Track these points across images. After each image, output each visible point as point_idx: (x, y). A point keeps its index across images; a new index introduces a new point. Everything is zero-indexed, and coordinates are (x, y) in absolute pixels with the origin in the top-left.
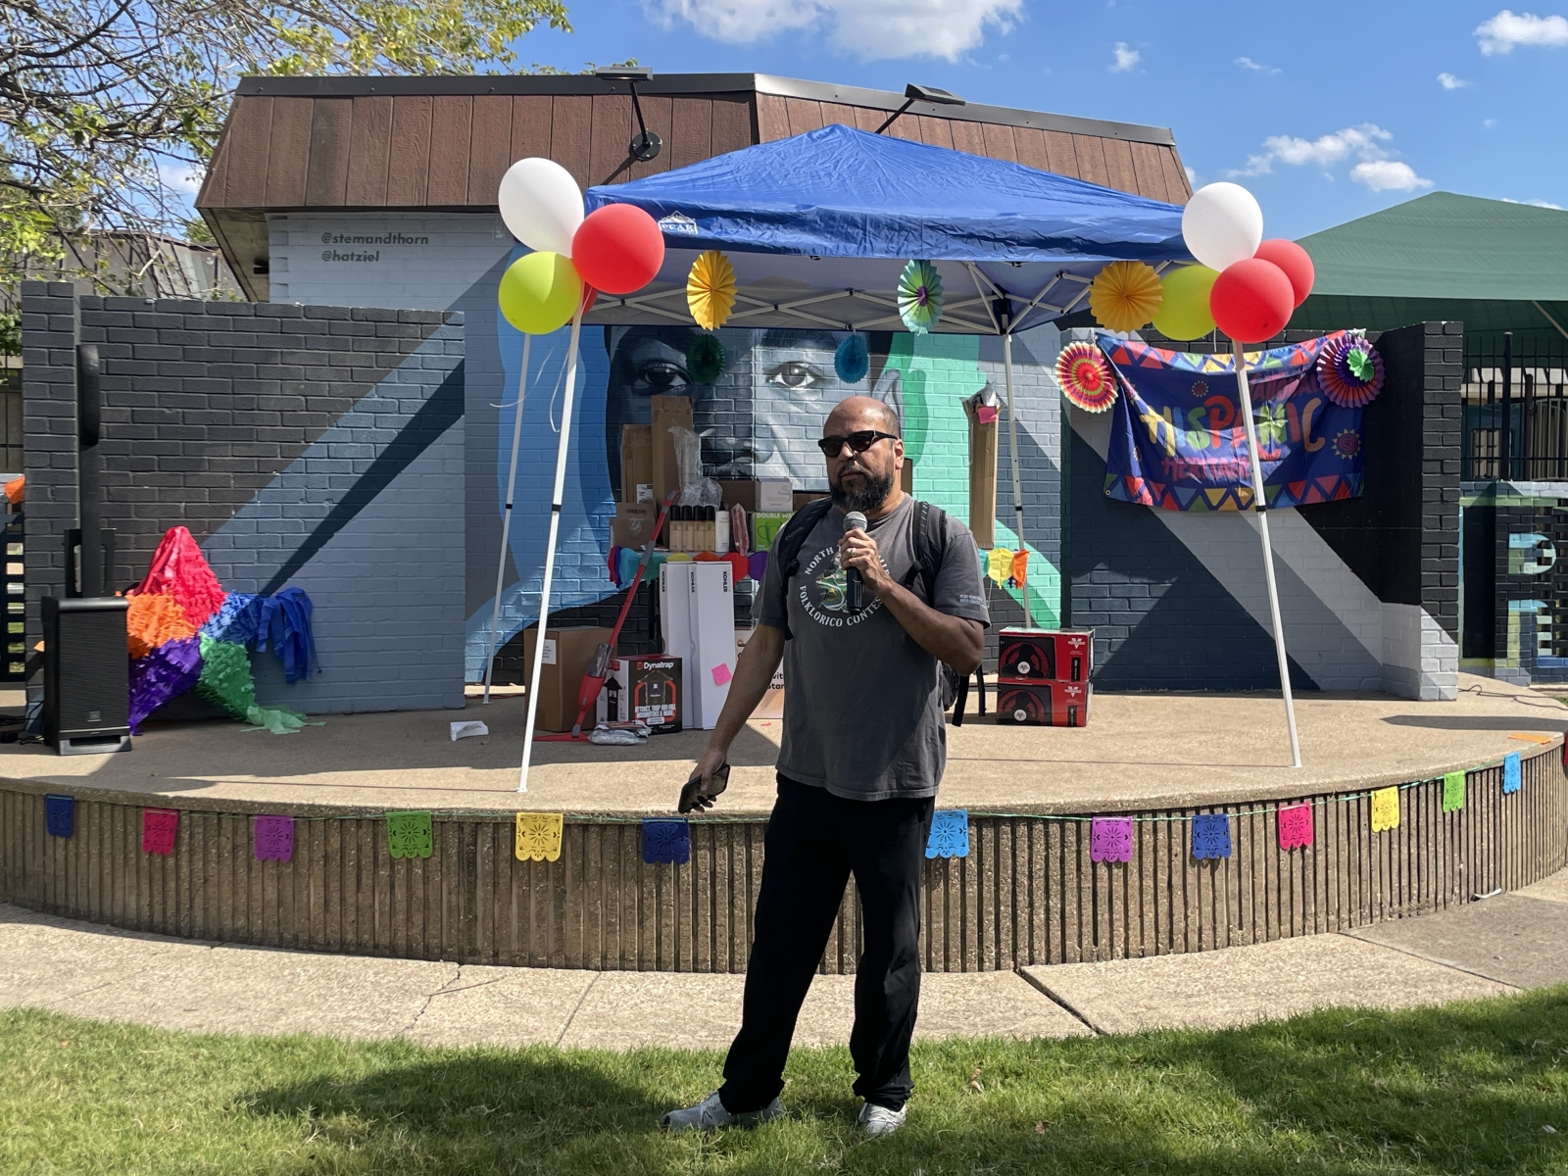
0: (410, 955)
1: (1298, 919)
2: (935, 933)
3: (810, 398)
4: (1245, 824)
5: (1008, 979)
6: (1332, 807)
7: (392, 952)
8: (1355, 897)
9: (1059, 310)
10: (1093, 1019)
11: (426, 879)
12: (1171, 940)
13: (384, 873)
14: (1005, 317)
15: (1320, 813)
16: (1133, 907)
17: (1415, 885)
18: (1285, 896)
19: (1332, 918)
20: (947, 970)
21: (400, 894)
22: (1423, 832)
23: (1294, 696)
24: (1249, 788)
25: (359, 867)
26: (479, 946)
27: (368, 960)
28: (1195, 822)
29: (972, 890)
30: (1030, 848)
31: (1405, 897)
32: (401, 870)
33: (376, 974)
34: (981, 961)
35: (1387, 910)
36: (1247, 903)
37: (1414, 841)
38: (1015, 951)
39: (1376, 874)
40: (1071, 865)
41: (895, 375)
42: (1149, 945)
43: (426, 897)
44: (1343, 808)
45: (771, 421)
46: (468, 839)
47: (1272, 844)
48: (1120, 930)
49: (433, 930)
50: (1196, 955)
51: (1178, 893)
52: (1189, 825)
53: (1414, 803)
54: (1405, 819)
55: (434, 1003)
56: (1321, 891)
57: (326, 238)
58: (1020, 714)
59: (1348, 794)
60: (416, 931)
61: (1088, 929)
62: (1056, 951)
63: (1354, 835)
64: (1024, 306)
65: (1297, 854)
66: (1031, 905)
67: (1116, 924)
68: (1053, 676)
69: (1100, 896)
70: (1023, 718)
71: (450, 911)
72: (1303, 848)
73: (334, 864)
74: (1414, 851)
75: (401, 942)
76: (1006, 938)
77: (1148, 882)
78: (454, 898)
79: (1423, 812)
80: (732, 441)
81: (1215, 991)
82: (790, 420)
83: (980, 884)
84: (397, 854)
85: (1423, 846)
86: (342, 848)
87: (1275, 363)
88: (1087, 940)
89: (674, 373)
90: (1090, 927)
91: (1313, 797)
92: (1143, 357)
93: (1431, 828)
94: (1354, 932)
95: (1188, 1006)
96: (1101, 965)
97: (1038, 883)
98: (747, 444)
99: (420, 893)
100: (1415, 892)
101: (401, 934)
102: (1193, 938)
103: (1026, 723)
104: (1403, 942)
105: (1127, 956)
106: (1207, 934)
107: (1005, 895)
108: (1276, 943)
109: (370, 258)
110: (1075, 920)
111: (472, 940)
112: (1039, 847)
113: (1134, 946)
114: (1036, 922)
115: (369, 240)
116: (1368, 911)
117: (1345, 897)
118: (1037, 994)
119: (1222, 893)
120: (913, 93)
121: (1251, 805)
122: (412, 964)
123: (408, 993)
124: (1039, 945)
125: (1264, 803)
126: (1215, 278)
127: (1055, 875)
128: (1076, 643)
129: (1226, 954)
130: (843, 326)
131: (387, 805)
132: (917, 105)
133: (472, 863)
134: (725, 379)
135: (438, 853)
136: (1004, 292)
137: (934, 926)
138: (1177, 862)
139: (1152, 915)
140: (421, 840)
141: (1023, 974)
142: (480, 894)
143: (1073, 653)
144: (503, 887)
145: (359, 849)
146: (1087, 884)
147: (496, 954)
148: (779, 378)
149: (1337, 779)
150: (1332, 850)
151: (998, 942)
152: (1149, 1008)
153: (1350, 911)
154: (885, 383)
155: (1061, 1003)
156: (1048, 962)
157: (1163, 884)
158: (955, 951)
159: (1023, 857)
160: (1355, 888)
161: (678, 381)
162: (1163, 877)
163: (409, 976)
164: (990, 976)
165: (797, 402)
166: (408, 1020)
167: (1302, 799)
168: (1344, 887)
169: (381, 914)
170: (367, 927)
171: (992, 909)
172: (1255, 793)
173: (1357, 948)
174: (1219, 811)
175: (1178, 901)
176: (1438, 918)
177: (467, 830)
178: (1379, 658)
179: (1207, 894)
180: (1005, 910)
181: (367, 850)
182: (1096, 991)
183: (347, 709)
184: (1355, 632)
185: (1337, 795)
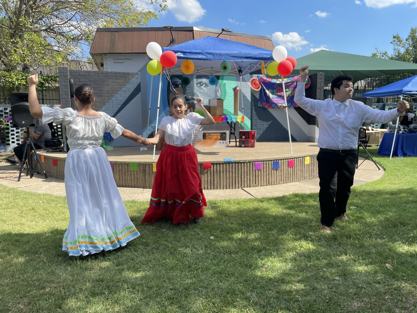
0: (135, 187)
1: (291, 180)
2: (227, 182)
3: (204, 89)
4: (282, 163)
5: (240, 190)
6: (298, 160)
7: (132, 187)
8: (302, 176)
9: (250, 71)
10: (255, 196)
11: (137, 174)
12: (269, 183)
13: (129, 173)
14: (240, 73)
15: (296, 161)
16: (262, 178)
17: (312, 174)
18: (289, 175)
19: (298, 179)
20: (229, 189)
21: (133, 177)
22: (314, 164)
23: (292, 142)
24: (283, 157)
25: (125, 172)
26: (147, 185)
27: (127, 188)
28: (273, 163)
29: (234, 175)
30: (244, 167)
31: (311, 176)
32: (133, 172)
33: (129, 190)
34: (235, 187)
35: (307, 177)
36: (282, 177)
37: (312, 166)
38: (241, 185)
39: (305, 172)
40: (251, 170)
41: (220, 84)
42: (265, 184)
43: (137, 177)
44: (300, 160)
45: (197, 93)
46: (144, 167)
47: (287, 166)
48: (260, 182)
49: (139, 183)
50: (273, 186)
51: (270, 175)
52: (272, 163)
53: (312, 159)
54: (311, 162)
55: (139, 195)
56: (296, 174)
57: (114, 59)
58: (243, 145)
59: (301, 158)
60: (136, 183)
61: (254, 181)
62: (249, 185)
63: (302, 165)
64: (244, 71)
65: (291, 168)
66: (244, 177)
67: (259, 181)
68: (249, 138)
69: (256, 176)
70: (244, 146)
71: (141, 180)
72: (293, 167)
73: (121, 172)
74: (312, 168)
75: (133, 185)
76: (240, 183)
77: (265, 173)
78: (142, 177)
79: (314, 161)
80: (190, 97)
81: (276, 191)
82: (201, 93)
83: (235, 174)
84: (132, 170)
85: (314, 167)
86: (122, 169)
87: (290, 81)
88: (254, 183)
89: (179, 84)
90: (255, 181)
91: (295, 158)
92: (266, 80)
93: (316, 164)
94: (301, 182)
95: (271, 194)
96: (256, 188)
97: (246, 173)
98: (193, 97)
99: (136, 176)
100: (312, 175)
101: (133, 183)
102: (273, 183)
103: (244, 147)
104: (310, 183)
105: (261, 186)
106: (275, 182)
107: (240, 176)
108: (288, 184)
109: (122, 63)
110: (252, 180)
111: (145, 185)
112: (246, 167)
113: (262, 184)
114: (245, 180)
115: (122, 59)
116: (304, 178)
117: (300, 176)
118: (245, 192)
119: (278, 175)
120: (223, 30)
121: (283, 160)
122: (135, 189)
123: (135, 193)
124: (246, 184)
125: (286, 159)
126: (278, 64)
127: (248, 172)
128: (253, 132)
129: (278, 186)
130: (210, 75)
131: (129, 161)
132: (224, 33)
133: (145, 171)
134: (189, 85)
135: (139, 169)
136: (240, 68)
137: (227, 181)
138: (270, 170)
139: (265, 179)
140: (136, 167)
141: (243, 189)
142: (147, 176)
143: (252, 134)
144: (151, 175)
145: (125, 169)
146: (254, 174)
147: (150, 187)
148: (199, 85)
149: (299, 155)
150: (298, 167)
151: (238, 184)
152: (265, 194)
153: (301, 178)
154: (218, 86)
155: (249, 194)
156: (247, 187)
157: (268, 174)
158: (231, 185)
159: (243, 169)
160: (302, 174)
161: (180, 86)
162: (267, 172)
163: (135, 191)
164: (237, 190)
165: (202, 89)
166: (135, 198)
167: (292, 159)
168: (300, 174)
169: (129, 180)
170: (127, 183)
171: (237, 178)
172: (284, 157)
173: (302, 184)
174: (278, 161)
175: (270, 176)
176: (316, 179)
177: (144, 165)
178: (308, 136)
179: (275, 175)
180: (240, 178)
181: (126, 169)
182: (256, 191)
183: (122, 146)
184: (304, 130)
185: (299, 158)
